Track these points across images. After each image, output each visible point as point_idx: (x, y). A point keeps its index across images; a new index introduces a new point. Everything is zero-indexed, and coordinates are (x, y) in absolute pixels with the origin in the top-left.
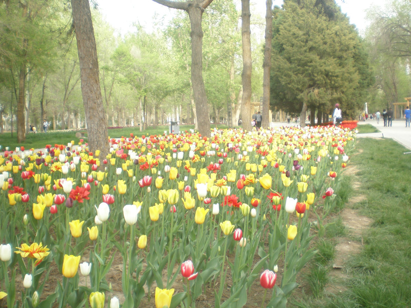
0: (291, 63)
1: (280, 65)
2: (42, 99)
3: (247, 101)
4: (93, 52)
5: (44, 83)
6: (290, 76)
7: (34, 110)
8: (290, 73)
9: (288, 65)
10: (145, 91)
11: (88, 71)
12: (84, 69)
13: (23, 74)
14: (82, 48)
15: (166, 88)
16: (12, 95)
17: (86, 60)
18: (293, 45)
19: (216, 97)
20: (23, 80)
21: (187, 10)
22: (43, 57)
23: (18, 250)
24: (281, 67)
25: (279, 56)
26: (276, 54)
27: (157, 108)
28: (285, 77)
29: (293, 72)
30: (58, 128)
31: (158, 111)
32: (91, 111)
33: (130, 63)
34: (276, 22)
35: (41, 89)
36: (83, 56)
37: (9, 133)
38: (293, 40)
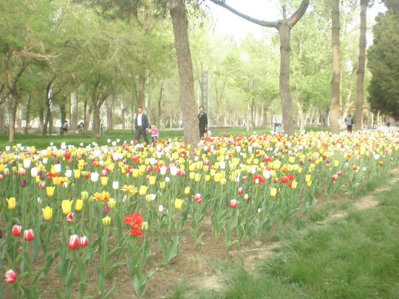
0: (391, 68)
1: (380, 71)
2: (160, 101)
3: (336, 106)
4: (190, 69)
5: (162, 85)
6: (390, 82)
7: (153, 110)
8: (390, 78)
9: (388, 71)
10: (253, 94)
11: (186, 85)
12: (183, 83)
13: (142, 79)
14: (181, 67)
15: (273, 91)
16: (133, 97)
17: (184, 76)
18: (393, 52)
19: (321, 100)
20: (142, 84)
21: (277, 28)
22: (160, 64)
23: (122, 188)
24: (382, 73)
25: (379, 62)
26: (378, 59)
27: (266, 109)
28: (385, 83)
29: (394, 77)
30: (174, 126)
31: (268, 113)
32: (187, 115)
33: (238, 68)
34: (380, 28)
35: (160, 91)
36: (182, 73)
37: (130, 130)
38: (394, 46)
